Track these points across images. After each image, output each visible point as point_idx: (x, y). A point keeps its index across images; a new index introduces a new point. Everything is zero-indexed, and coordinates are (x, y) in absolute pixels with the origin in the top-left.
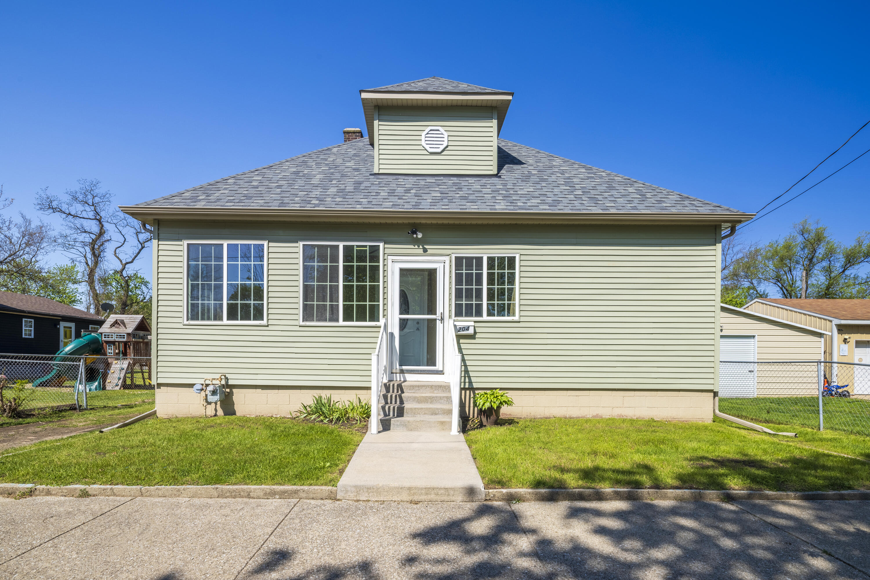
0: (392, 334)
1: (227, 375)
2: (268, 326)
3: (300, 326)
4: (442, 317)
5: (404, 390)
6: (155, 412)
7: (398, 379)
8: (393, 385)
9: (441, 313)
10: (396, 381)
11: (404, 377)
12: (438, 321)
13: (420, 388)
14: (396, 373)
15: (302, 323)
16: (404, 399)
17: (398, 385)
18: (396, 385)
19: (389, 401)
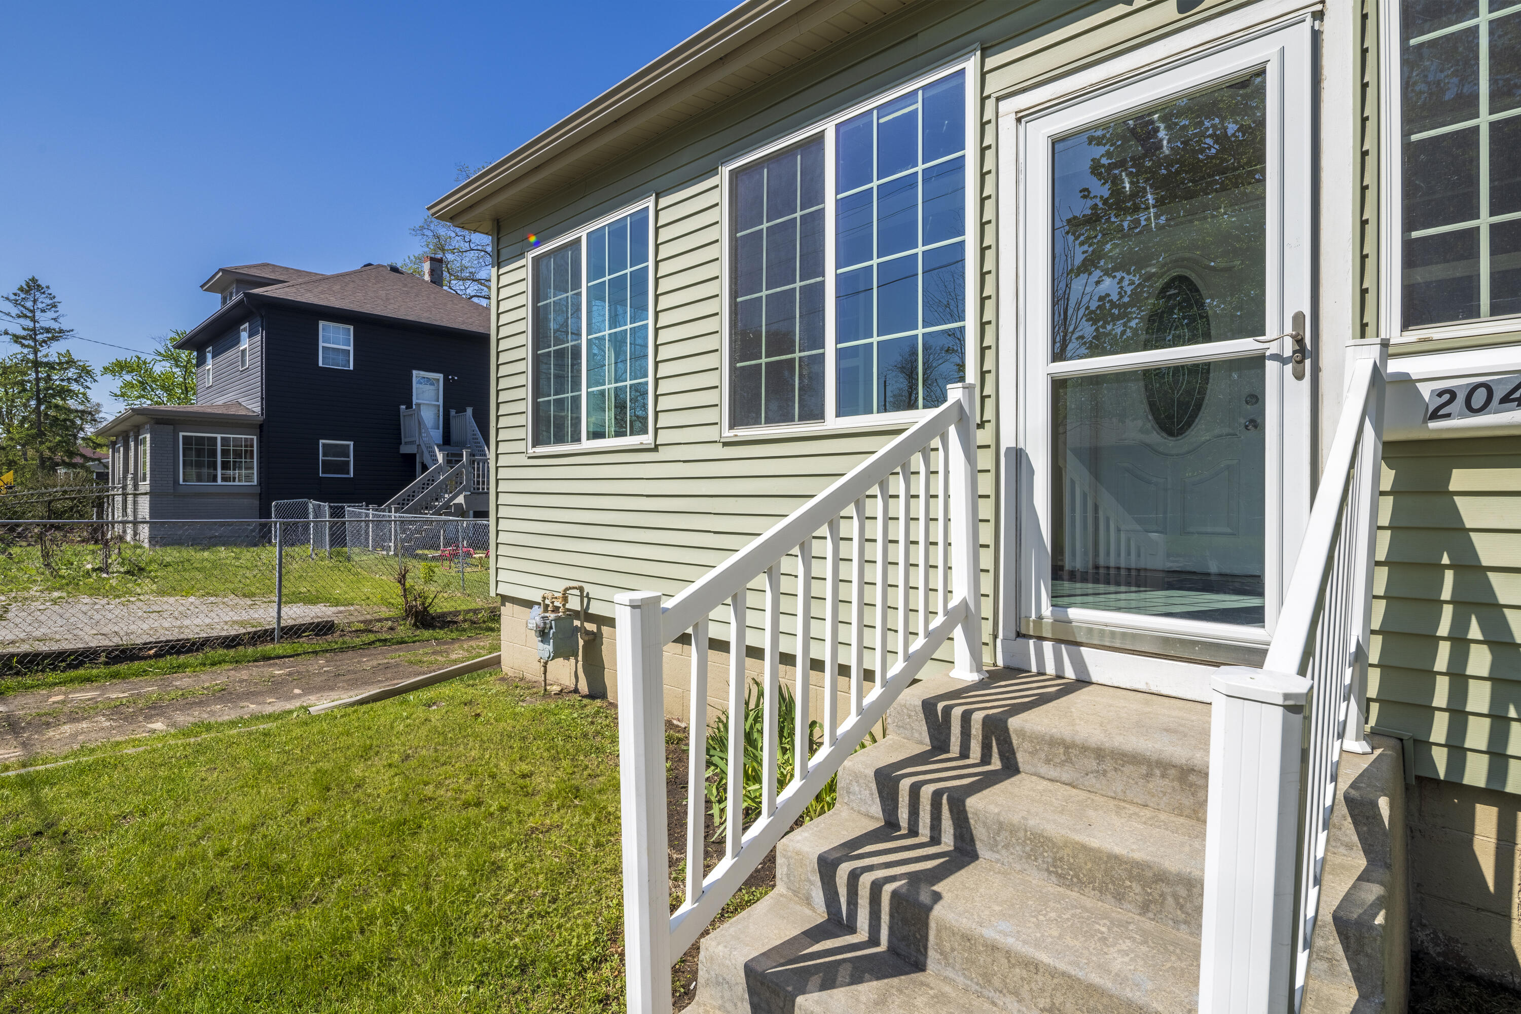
0: (1018, 456)
1: (587, 588)
2: (656, 448)
3: (725, 444)
4: (1299, 341)
5: (1021, 757)
6: (497, 662)
7: (1050, 669)
8: (966, 718)
9: (1298, 318)
10: (1041, 673)
11: (1079, 664)
12: (1271, 367)
13: (1108, 765)
14: (1041, 638)
15: (729, 434)
16: (979, 832)
17: (986, 720)
18: (978, 717)
19: (903, 815)
